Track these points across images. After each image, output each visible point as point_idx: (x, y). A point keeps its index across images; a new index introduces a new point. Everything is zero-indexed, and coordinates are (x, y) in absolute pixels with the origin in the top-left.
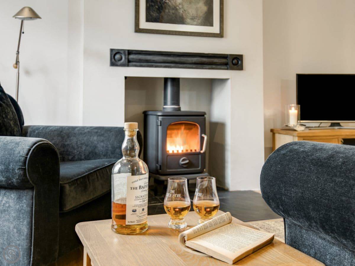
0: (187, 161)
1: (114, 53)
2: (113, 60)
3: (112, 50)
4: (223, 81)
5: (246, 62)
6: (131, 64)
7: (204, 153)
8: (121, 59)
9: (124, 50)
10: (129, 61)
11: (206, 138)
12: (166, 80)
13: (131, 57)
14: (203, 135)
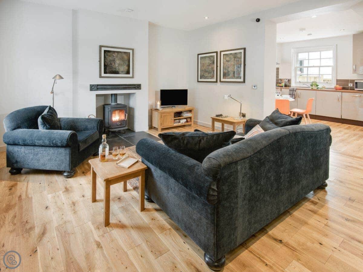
0: (120, 124)
1: (91, 86)
2: (91, 89)
3: (90, 85)
4: (134, 93)
5: (142, 87)
6: (98, 89)
7: (127, 120)
8: (94, 88)
9: (96, 85)
10: (97, 89)
11: (127, 115)
12: (112, 95)
13: (99, 87)
14: (126, 114)
